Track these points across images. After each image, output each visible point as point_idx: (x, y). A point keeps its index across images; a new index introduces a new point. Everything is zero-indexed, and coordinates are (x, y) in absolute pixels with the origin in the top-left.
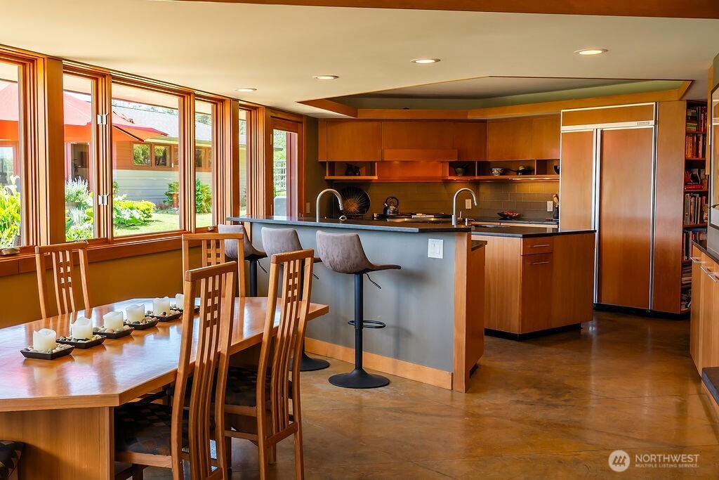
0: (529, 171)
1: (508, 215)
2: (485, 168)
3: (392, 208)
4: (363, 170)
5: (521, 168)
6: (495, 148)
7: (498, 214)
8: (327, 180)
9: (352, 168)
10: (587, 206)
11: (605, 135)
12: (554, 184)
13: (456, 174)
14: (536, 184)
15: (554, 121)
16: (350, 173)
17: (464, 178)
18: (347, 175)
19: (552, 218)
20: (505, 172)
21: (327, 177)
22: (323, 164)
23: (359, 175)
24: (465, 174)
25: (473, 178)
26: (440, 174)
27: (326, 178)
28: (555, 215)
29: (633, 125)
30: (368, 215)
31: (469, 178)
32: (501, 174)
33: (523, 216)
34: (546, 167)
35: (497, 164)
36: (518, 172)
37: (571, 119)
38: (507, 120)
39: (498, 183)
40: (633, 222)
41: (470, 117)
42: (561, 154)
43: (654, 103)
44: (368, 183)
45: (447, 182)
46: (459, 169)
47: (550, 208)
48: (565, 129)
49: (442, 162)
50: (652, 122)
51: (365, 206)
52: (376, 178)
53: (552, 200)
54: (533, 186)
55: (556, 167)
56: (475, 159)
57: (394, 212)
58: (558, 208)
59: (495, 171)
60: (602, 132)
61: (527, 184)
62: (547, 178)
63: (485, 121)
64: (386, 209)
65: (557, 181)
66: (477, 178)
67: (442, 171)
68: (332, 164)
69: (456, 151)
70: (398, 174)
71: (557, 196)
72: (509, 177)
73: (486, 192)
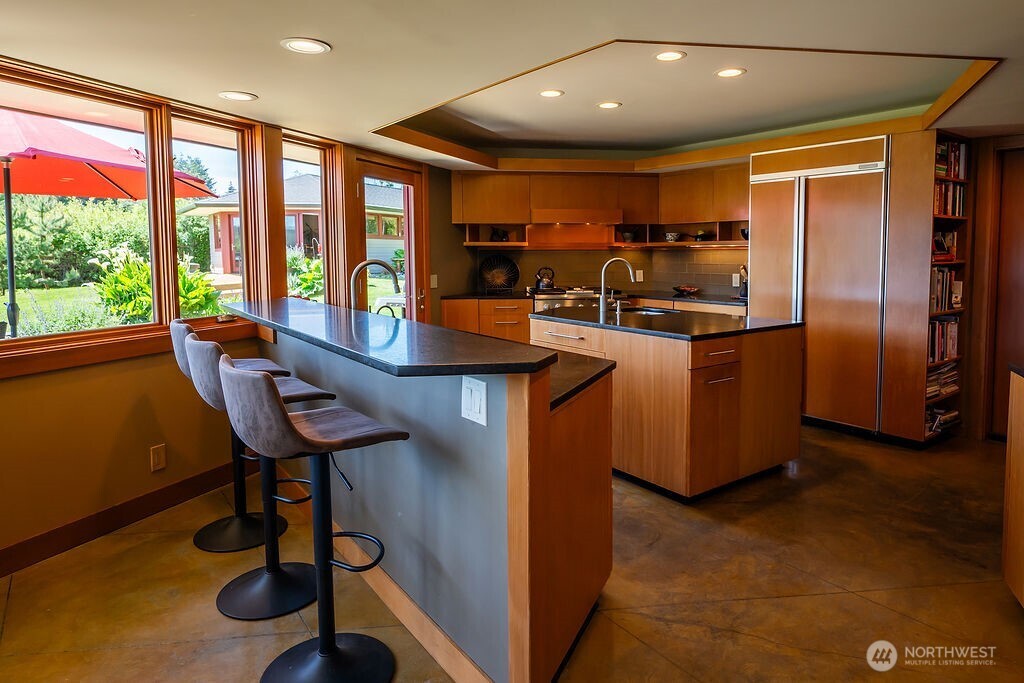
0: (709, 237)
1: (685, 291)
2: (658, 232)
3: (546, 280)
4: (513, 235)
5: (700, 233)
6: (669, 210)
7: (674, 289)
8: (467, 247)
9: (498, 232)
10: (786, 281)
11: (811, 185)
12: (741, 253)
13: (623, 240)
14: (719, 252)
15: (742, 171)
16: (495, 238)
17: (634, 246)
18: (491, 240)
19: (738, 296)
20: (681, 238)
21: (468, 243)
22: (461, 227)
23: (507, 241)
24: (634, 240)
25: (644, 245)
26: (605, 241)
27: (465, 244)
28: (743, 292)
29: (852, 169)
30: (517, 288)
31: (639, 245)
32: (677, 241)
33: (703, 291)
34: (732, 231)
35: (673, 228)
36: (696, 237)
37: (763, 166)
38: (682, 173)
39: (673, 251)
40: (851, 306)
41: (638, 170)
42: (750, 214)
43: (884, 137)
45: (614, 250)
46: (627, 234)
47: (736, 282)
48: (754, 179)
49: (608, 226)
50: (882, 165)
51: (514, 277)
52: (526, 244)
53: (739, 272)
54: (715, 255)
55: (743, 231)
56: (647, 221)
57: (548, 286)
58: (746, 284)
59: (670, 236)
60: (807, 180)
61: (707, 253)
62: (732, 244)
63: (657, 175)
64: (539, 281)
65: (745, 249)
66: (649, 244)
67: (608, 237)
68: (473, 227)
69: (621, 211)
70: (557, 240)
71: (745, 268)
72: (686, 244)
73: (660, 263)
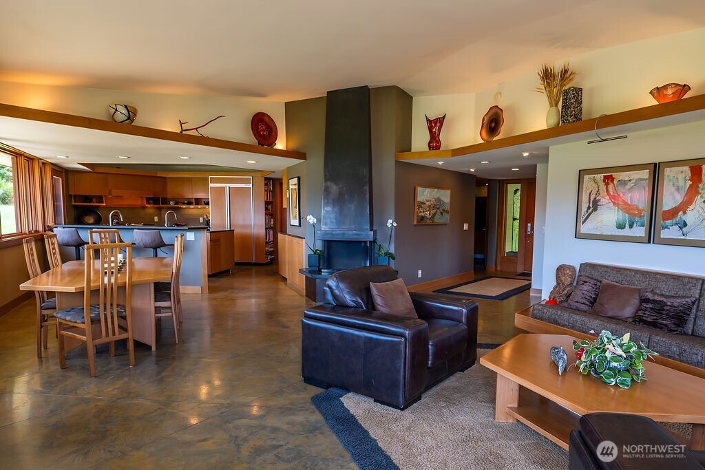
0: (190, 203)
2: (165, 201)
3: (116, 221)
4: (95, 200)
5: (186, 202)
6: (172, 191)
9: (87, 198)
10: (224, 219)
11: (231, 189)
13: (149, 204)
14: (194, 209)
15: (206, 181)
17: (154, 206)
20: (176, 203)
21: (73, 204)
22: (71, 195)
23: (92, 203)
24: (154, 204)
25: (158, 206)
26: (141, 203)
29: (243, 185)
31: (156, 206)
32: (174, 204)
34: (199, 202)
35: (173, 199)
36: (184, 203)
37: (214, 181)
39: (173, 209)
41: (158, 175)
42: (210, 196)
43: (251, 177)
44: (98, 207)
45: (144, 208)
46: (151, 201)
48: (211, 185)
49: (143, 198)
50: (251, 185)
51: (99, 220)
52: (103, 204)
54: (192, 210)
55: (207, 202)
56: (161, 196)
57: (117, 223)
59: (172, 203)
60: (229, 187)
61: (189, 210)
62: (201, 207)
63: (166, 178)
65: (208, 208)
66: (161, 206)
68: (75, 196)
69: (151, 192)
72: (180, 206)
